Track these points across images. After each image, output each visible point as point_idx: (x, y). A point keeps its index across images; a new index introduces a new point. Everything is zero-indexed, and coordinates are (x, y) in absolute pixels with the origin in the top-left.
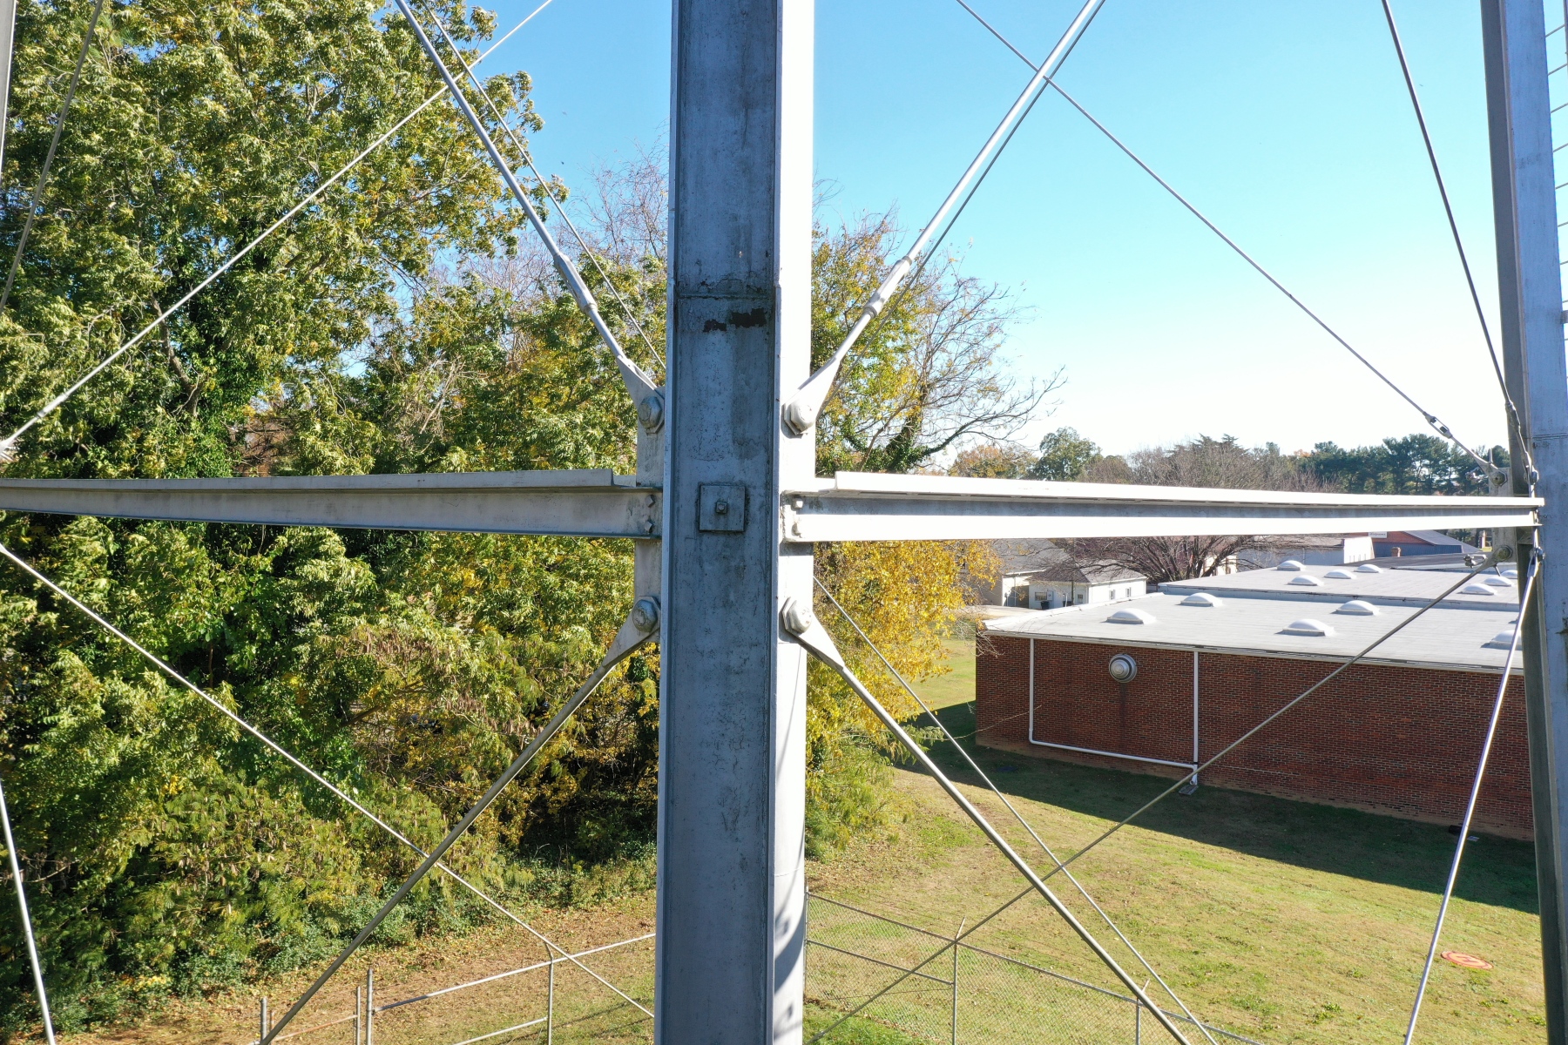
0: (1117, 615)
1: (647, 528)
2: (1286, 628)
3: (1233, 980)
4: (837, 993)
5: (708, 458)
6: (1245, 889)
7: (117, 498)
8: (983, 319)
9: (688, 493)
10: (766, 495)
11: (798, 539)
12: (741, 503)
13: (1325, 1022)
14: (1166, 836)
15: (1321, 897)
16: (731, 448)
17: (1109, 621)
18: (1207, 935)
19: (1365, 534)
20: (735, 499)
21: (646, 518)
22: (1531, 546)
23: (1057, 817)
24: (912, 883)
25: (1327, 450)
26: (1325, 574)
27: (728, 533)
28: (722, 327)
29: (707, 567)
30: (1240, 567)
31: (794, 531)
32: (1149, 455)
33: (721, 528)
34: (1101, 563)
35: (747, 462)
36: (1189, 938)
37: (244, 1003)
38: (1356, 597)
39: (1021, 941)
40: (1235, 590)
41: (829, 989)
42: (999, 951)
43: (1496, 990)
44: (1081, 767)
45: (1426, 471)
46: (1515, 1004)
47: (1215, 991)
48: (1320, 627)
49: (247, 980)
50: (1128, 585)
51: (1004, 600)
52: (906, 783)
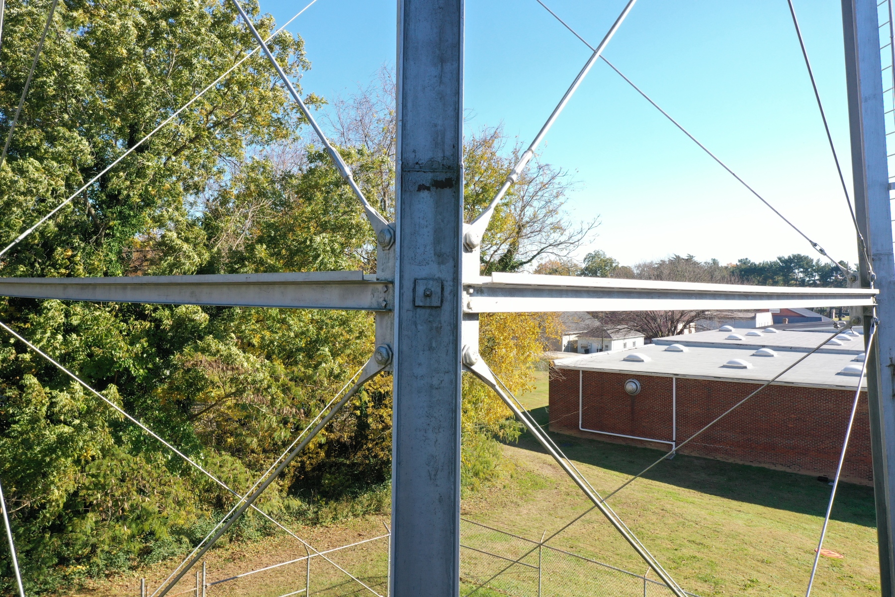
0: (629, 356)
1: (384, 304)
2: (725, 364)
3: (697, 565)
4: (472, 574)
5: (420, 264)
6: (703, 513)
7: (65, 289)
8: (553, 189)
9: (408, 285)
10: (454, 286)
11: (470, 311)
12: (439, 290)
13: (750, 589)
14: (658, 483)
15: (746, 517)
16: (433, 259)
17: (624, 360)
18: (682, 540)
19: (767, 311)
20: (436, 288)
21: (382, 299)
22: (872, 317)
23: (596, 473)
24: (514, 511)
25: (745, 263)
26: (746, 333)
27: (431, 307)
28: (428, 189)
29: (420, 327)
30: (697, 330)
31: (468, 306)
32: (645, 265)
33: (428, 305)
34: (619, 327)
35: (443, 267)
36: (672, 541)
37: (130, 581)
38: (764, 346)
39: (576, 543)
40: (695, 342)
41: (467, 571)
42: (563, 549)
43: (846, 570)
44: (609, 444)
45: (801, 275)
46: (857, 578)
47: (687, 571)
48: (744, 363)
49: (132, 568)
50: (634, 340)
51: (563, 348)
52: (510, 453)
